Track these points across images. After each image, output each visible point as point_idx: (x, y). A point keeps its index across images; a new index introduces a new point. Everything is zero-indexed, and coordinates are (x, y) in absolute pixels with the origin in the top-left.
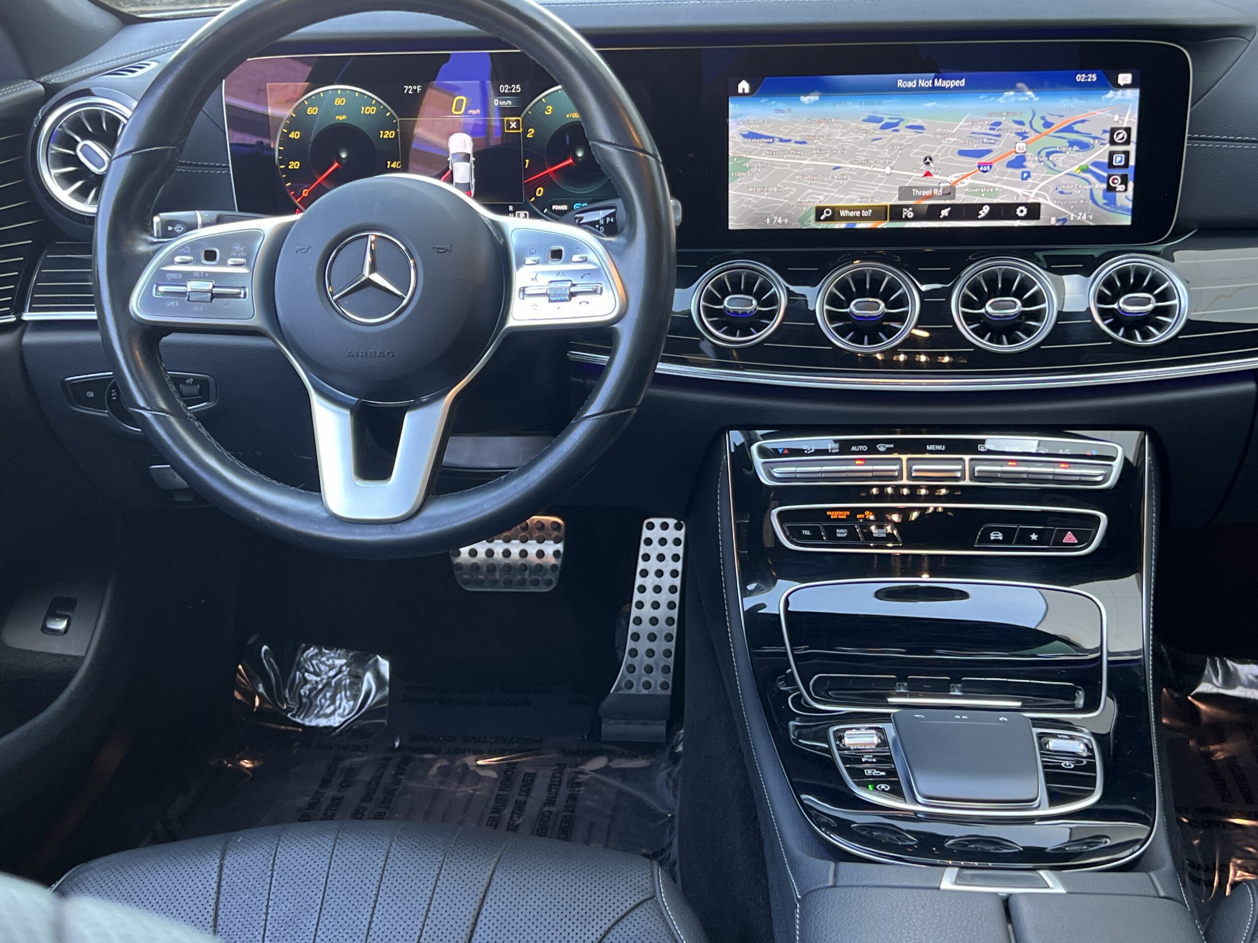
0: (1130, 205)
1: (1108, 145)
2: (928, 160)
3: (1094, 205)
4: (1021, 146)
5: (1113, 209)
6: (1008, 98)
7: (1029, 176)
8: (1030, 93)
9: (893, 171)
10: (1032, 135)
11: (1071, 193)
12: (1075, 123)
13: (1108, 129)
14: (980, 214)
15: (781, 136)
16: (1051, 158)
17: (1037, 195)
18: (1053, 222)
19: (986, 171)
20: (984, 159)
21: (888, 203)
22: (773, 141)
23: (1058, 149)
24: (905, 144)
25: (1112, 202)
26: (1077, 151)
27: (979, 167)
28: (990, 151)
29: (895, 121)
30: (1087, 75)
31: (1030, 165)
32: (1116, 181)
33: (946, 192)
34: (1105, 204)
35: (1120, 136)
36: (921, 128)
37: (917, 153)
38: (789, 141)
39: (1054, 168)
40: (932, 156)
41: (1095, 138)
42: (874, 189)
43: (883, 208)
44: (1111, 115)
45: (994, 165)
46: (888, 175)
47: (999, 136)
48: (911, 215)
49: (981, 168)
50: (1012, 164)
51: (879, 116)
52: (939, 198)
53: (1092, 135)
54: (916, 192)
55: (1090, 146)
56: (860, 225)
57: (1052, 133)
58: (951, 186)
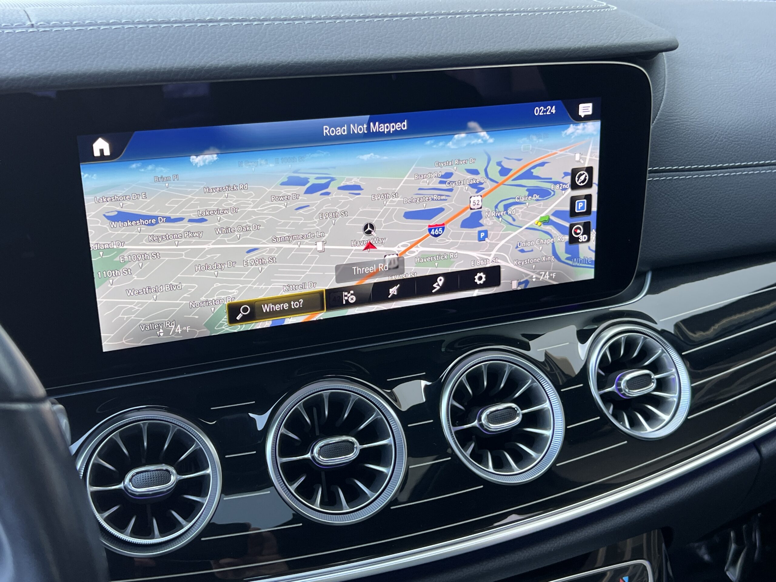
0: (592, 256)
1: (570, 190)
2: (369, 229)
3: (556, 261)
4: (477, 199)
5: (575, 264)
6: (459, 141)
7: (486, 236)
8: (483, 134)
9: (326, 247)
10: (488, 185)
11: (532, 251)
12: (534, 167)
13: (570, 171)
14: (435, 288)
15: (167, 214)
16: (509, 212)
17: (496, 257)
18: (515, 286)
19: (439, 235)
20: (437, 220)
21: (323, 288)
23: (517, 200)
24: (339, 210)
25: (574, 255)
26: (537, 200)
27: (430, 230)
28: (441, 210)
29: (323, 181)
30: (545, 107)
31: (487, 222)
32: (578, 231)
33: (393, 266)
34: (567, 259)
35: (582, 178)
36: (358, 187)
37: (355, 221)
39: (513, 224)
40: (373, 223)
41: (556, 183)
42: (303, 273)
43: (318, 295)
44: (572, 155)
45: (447, 227)
46: (320, 252)
47: (451, 190)
48: (352, 299)
49: (433, 233)
50: (466, 224)
51: (302, 176)
52: (385, 274)
53: (553, 180)
54: (358, 270)
55: (550, 193)
56: (290, 320)
57: (510, 182)
58: (398, 258)
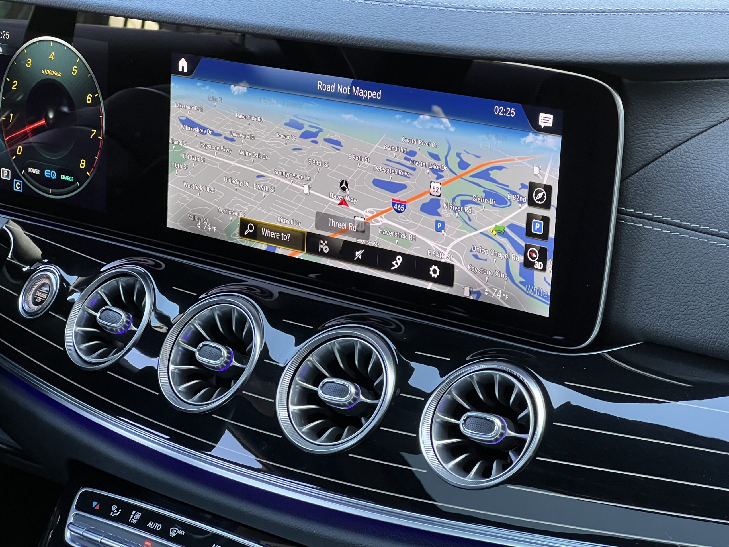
0: (548, 290)
1: (526, 205)
3: (509, 281)
4: (436, 185)
5: (530, 292)
7: (443, 228)
9: (311, 192)
10: (447, 175)
11: (486, 260)
12: (492, 169)
13: (528, 184)
14: (393, 266)
15: (213, 128)
16: (466, 209)
17: (451, 254)
18: (466, 294)
19: (400, 212)
20: (400, 196)
21: (306, 230)
22: (206, 132)
23: (473, 199)
24: (323, 160)
25: (529, 282)
26: (494, 206)
27: (393, 204)
28: (404, 187)
29: (314, 130)
30: (505, 108)
31: (444, 213)
32: (534, 255)
33: (360, 229)
34: (521, 282)
35: (540, 195)
36: (337, 143)
37: (334, 174)
38: (219, 135)
39: (468, 222)
40: (348, 181)
42: (293, 210)
43: (301, 235)
44: (530, 166)
45: (408, 205)
46: (306, 195)
47: (414, 169)
49: (395, 207)
50: (426, 209)
51: (300, 121)
52: (353, 235)
53: (509, 188)
54: (333, 222)
55: (507, 203)
56: (281, 250)
57: (467, 177)
58: (365, 222)
